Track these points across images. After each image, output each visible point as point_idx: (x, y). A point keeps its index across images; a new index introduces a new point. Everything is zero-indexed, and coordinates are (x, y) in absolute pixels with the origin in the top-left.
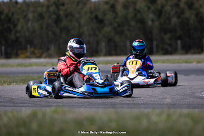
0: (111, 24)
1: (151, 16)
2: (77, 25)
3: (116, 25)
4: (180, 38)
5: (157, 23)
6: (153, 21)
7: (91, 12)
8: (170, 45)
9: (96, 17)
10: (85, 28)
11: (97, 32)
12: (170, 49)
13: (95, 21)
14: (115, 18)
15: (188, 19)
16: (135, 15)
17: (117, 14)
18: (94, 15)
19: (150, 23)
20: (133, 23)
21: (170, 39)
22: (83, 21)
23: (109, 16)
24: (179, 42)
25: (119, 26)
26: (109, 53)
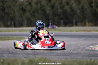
0: (29, 12)
1: (49, 8)
2: (13, 12)
3: (31, 12)
4: (62, 19)
5: (51, 12)
6: (49, 10)
7: (20, 6)
8: (58, 22)
9: (22, 8)
10: (17, 13)
11: (23, 16)
12: (57, 24)
13: (21, 10)
14: (31, 9)
15: (66, 10)
16: (41, 8)
17: (32, 7)
18: (21, 7)
19: (48, 12)
20: (40, 11)
21: (58, 19)
22: (15, 10)
23: (28, 8)
24: (62, 21)
25: (33, 12)
26: (28, 26)
